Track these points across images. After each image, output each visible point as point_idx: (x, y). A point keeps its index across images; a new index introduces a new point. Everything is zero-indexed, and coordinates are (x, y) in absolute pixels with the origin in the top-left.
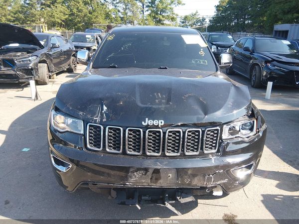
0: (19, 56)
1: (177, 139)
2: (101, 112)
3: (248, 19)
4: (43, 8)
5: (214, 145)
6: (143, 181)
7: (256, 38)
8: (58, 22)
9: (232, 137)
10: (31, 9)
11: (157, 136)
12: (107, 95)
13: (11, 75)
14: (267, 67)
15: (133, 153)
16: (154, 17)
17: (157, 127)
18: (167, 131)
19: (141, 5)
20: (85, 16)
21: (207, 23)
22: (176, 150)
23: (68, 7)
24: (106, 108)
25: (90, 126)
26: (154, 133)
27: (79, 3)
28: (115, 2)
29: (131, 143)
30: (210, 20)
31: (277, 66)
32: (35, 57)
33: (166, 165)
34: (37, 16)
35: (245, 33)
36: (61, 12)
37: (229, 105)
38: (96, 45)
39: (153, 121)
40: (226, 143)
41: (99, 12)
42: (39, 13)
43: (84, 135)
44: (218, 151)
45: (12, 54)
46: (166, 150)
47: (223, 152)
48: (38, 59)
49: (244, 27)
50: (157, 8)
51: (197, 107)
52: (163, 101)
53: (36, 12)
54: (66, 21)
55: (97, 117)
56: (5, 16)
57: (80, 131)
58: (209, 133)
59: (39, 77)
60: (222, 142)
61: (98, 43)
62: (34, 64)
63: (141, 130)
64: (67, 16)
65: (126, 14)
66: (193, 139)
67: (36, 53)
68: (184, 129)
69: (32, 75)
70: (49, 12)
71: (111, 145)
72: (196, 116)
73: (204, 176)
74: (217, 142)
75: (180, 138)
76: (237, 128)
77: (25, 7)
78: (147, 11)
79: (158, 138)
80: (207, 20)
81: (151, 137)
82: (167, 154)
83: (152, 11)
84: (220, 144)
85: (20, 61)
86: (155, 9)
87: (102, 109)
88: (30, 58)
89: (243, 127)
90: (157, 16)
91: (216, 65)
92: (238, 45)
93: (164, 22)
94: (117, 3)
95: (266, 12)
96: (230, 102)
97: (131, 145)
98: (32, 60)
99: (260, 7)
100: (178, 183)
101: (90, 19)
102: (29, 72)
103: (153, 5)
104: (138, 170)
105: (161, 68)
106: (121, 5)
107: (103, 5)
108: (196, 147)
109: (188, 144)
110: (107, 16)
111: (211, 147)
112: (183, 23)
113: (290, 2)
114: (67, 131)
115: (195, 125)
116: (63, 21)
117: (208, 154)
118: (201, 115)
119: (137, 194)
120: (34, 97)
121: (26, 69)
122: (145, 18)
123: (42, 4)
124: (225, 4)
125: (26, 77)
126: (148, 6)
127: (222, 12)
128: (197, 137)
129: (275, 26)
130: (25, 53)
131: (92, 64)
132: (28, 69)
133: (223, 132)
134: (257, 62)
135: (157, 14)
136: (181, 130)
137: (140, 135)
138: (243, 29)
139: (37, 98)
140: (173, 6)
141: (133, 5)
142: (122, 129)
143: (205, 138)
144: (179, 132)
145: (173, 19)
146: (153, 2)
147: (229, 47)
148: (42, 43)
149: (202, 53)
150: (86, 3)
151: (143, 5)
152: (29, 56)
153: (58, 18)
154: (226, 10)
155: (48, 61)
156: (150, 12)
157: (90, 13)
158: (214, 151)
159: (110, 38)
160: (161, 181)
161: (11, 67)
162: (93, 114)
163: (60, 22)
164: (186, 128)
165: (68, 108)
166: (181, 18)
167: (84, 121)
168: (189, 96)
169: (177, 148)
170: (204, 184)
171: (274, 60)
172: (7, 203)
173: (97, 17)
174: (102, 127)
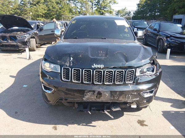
0: (19, 34)
1: (111, 76)
2: (70, 61)
3: (158, 12)
4: (31, 6)
5: (131, 79)
6: (92, 97)
7: (161, 23)
8: (40, 15)
9: (142, 75)
10: (24, 7)
11: (100, 73)
12: (73, 52)
13: (14, 45)
14: (167, 40)
15: (87, 82)
16: (99, 12)
17: (100, 68)
18: (106, 71)
19: (91, 4)
20: (57, 11)
21: (132, 15)
22: (110, 81)
23: (47, 5)
24: (72, 59)
25: (64, 68)
26: (99, 72)
27: (53, 3)
28: (75, 2)
29: (86, 77)
30: (134, 13)
31: (173, 40)
32: (28, 35)
33: (105, 89)
34: (28, 11)
35: (155, 21)
36: (43, 9)
37: (140, 57)
38: (64, 28)
39: (98, 65)
40: (138, 78)
41: (66, 9)
42: (29, 9)
43: (60, 73)
44: (134, 82)
45: (15, 33)
46: (105, 81)
47: (137, 82)
48: (30, 36)
49: (155, 17)
50: (101, 6)
51: (122, 58)
52: (103, 55)
53: (28, 9)
54: (45, 14)
55: (67, 63)
56: (9, 11)
57: (58, 71)
58: (128, 72)
59: (31, 46)
60: (136, 77)
61: (65, 27)
62: (28, 38)
63: (91, 70)
64: (46, 11)
65: (82, 9)
66: (120, 75)
67: (29, 32)
68: (115, 70)
69: (27, 45)
70: (35, 8)
71: (75, 78)
72: (121, 63)
73: (126, 95)
74: (133, 77)
75: (112, 75)
76: (145, 70)
77: (21, 6)
78: (95, 7)
79: (100, 74)
80: (132, 13)
81: (97, 74)
82: (105, 83)
83: (98, 8)
84: (135, 78)
85: (20, 37)
86: (100, 6)
87: (70, 59)
88: (25, 35)
89: (148, 70)
90: (101, 11)
91: (134, 37)
92: (150, 27)
93: (105, 14)
94: (76, 3)
95: (169, 7)
96: (140, 56)
97: (86, 78)
98: (27, 36)
99: (165, 5)
100: (111, 99)
101: (60, 13)
102: (25, 43)
103: (99, 4)
104: (90, 91)
105: (102, 39)
106: (79, 4)
107: (68, 4)
108: (121, 80)
109: (117, 78)
110: (71, 11)
111: (129, 80)
112: (117, 14)
113: (183, 1)
114: (51, 71)
115: (121, 68)
116: (44, 14)
117: (128, 84)
118: (124, 62)
119: (89, 107)
120: (28, 58)
121: (23, 42)
122: (93, 12)
123: (31, 4)
124: (143, 3)
125: (23, 46)
126: (95, 5)
127: (141, 8)
128: (122, 74)
129: (174, 16)
130: (22, 32)
131: (63, 36)
132: (25, 42)
133: (137, 72)
134: (161, 37)
135: (101, 9)
136: (113, 71)
137: (91, 73)
138: (154, 19)
139: (30, 59)
140: (111, 4)
141: (86, 4)
142: (81, 70)
143: (126, 75)
144: (112, 71)
145: (111, 12)
146: (98, 2)
147: (145, 29)
148: (32, 26)
149: (126, 30)
150: (57, 3)
151: (92, 4)
152: (25, 34)
153: (40, 12)
154: (143, 7)
155: (36, 37)
156: (96, 8)
157: (60, 9)
158: (131, 82)
159: (74, 22)
160: (102, 98)
161: (14, 40)
162: (65, 62)
163: (42, 14)
164: (116, 70)
165: (52, 59)
166: (116, 11)
167: (60, 66)
168: (118, 53)
169: (111, 80)
170: (125, 100)
171: (171, 36)
172: (16, 113)
173: (64, 11)
174: (70, 69)
